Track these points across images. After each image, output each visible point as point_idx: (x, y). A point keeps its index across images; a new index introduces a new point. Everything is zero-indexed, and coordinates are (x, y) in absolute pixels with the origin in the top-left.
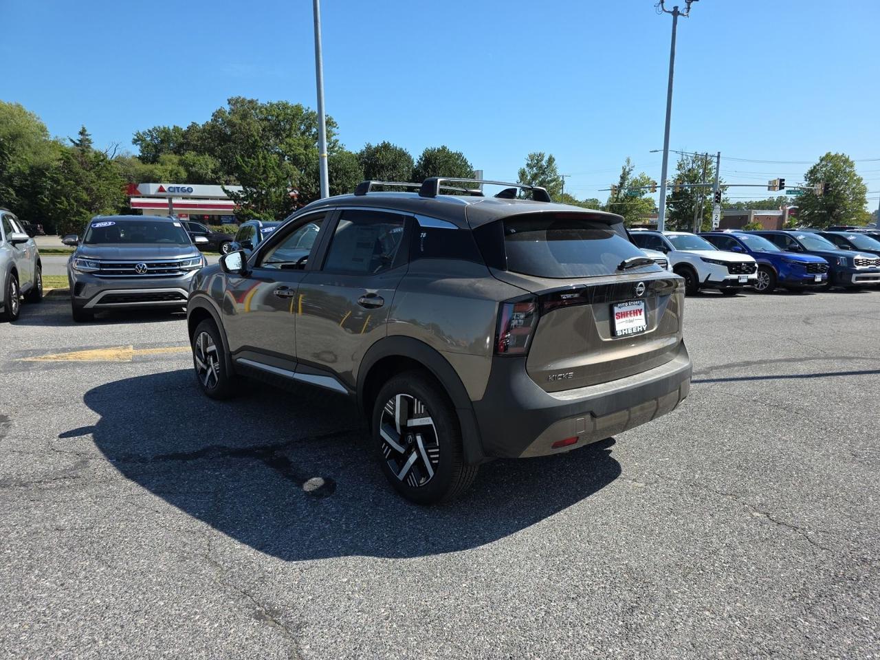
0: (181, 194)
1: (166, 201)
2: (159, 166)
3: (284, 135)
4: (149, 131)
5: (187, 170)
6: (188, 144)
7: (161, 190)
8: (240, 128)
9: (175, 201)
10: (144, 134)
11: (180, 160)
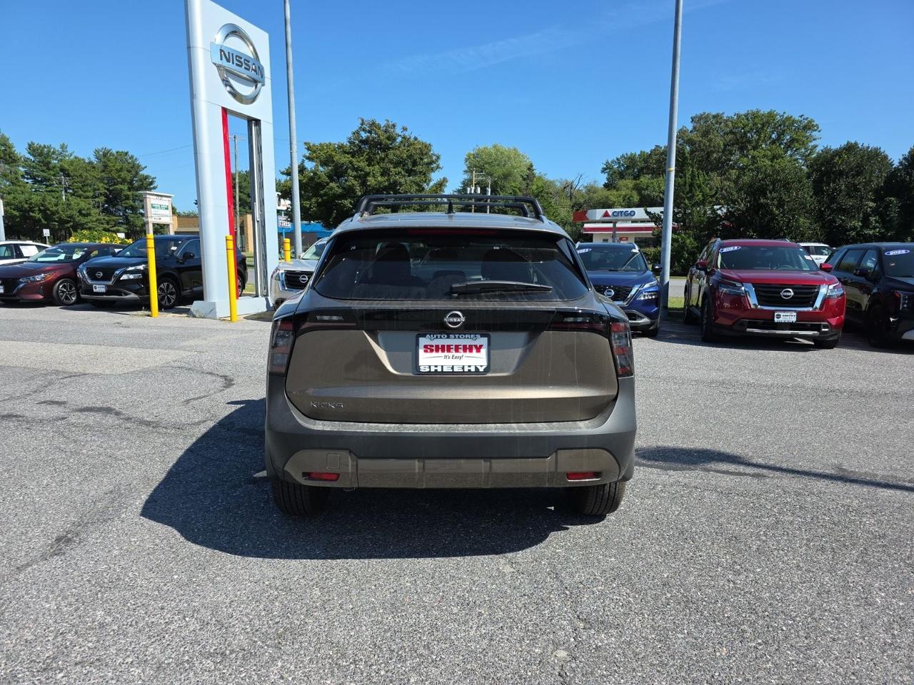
0: (623, 218)
1: (611, 225)
2: (615, 192)
3: (750, 147)
4: (618, 159)
5: (640, 194)
6: (647, 168)
7: (606, 215)
8: (699, 146)
9: (618, 225)
10: (612, 162)
11: (635, 185)
